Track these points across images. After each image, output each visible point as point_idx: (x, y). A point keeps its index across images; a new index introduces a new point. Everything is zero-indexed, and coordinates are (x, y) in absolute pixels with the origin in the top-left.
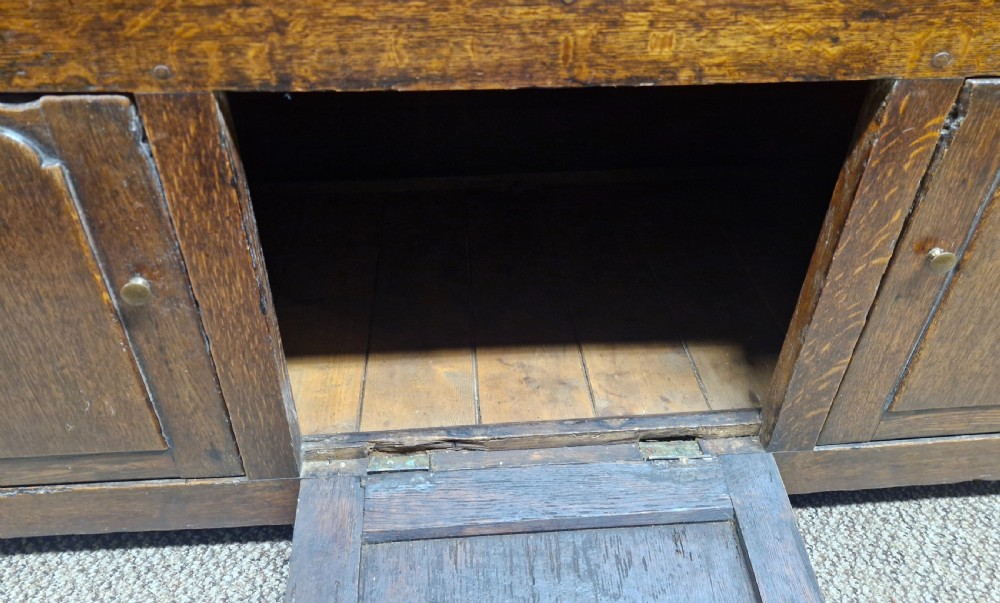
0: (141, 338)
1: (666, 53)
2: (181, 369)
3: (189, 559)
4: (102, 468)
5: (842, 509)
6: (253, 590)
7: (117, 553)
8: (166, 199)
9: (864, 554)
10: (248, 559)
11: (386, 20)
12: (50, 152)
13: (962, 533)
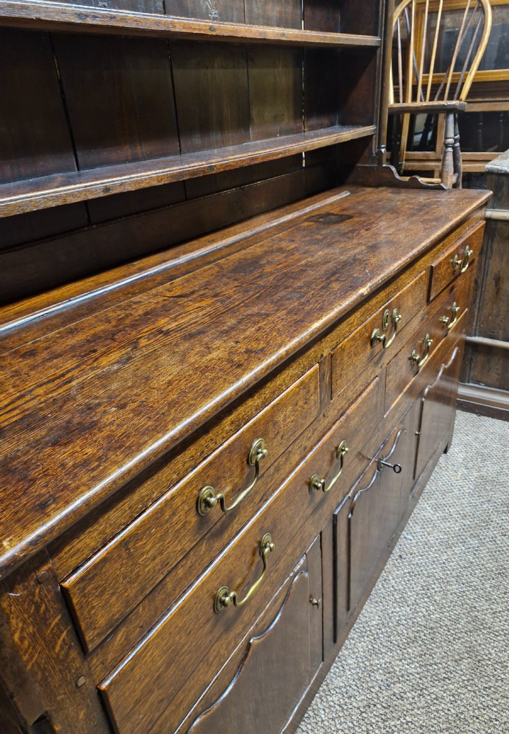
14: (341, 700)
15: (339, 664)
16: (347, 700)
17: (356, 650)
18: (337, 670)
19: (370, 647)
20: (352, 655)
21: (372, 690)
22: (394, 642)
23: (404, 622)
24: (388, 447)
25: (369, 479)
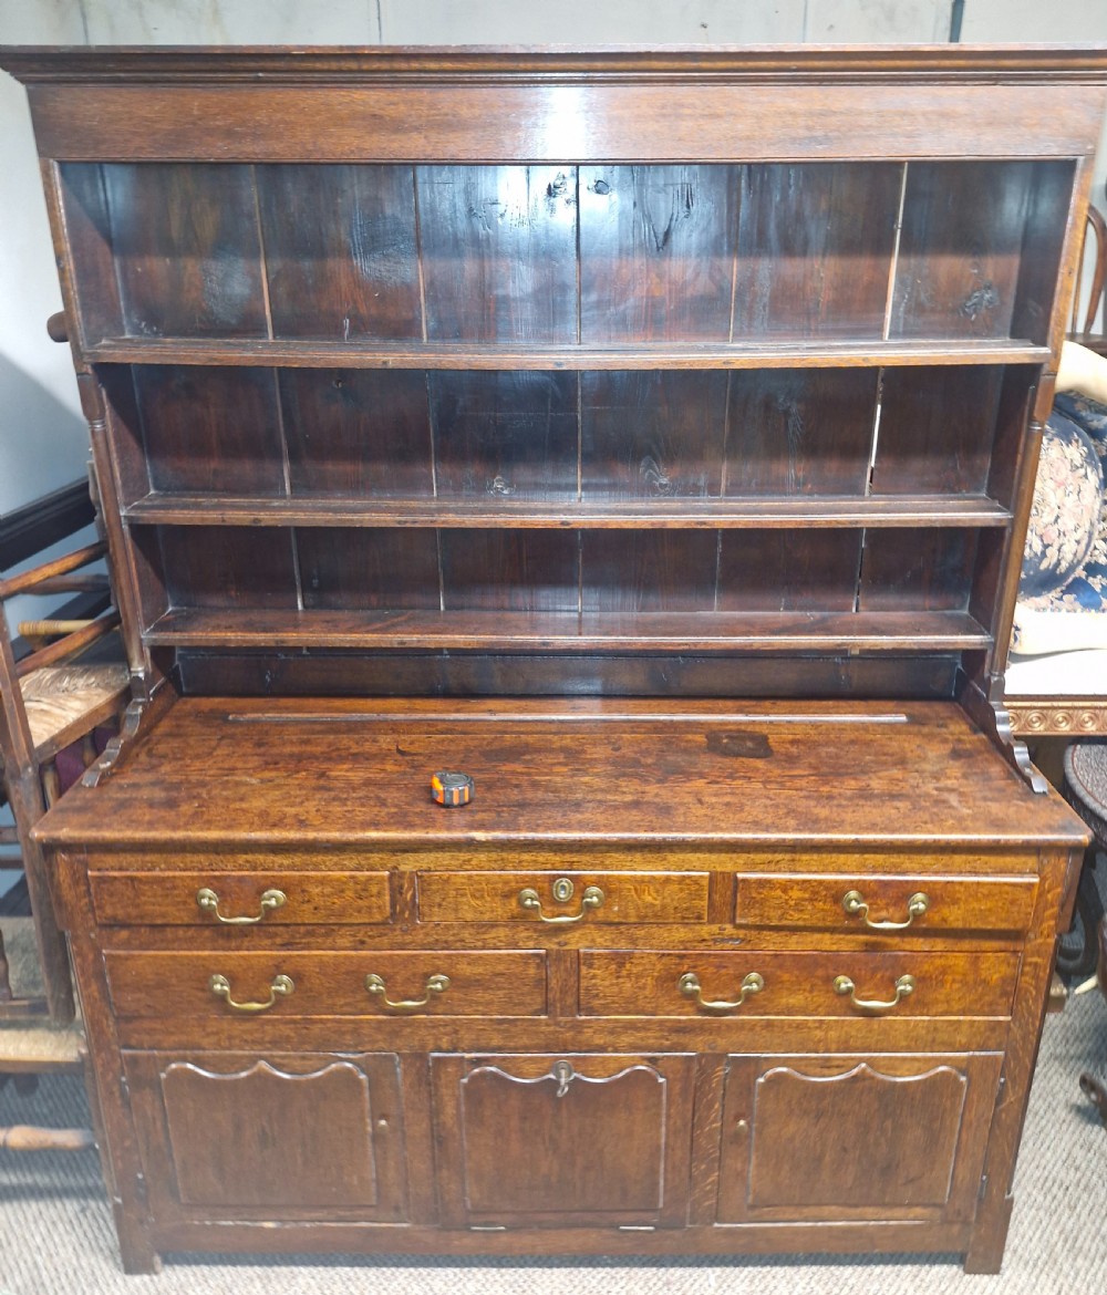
0: (377, 1148)
1: (602, 1042)
2: (391, 1163)
3: (370, 1274)
4: (342, 1213)
5: (750, 1268)
7: (329, 1269)
8: (403, 1089)
10: (401, 1277)
11: (494, 1030)
12: (363, 1071)
15: (461, 1276)
18: (452, 1276)
20: (479, 1284)
24: (592, 1066)
25: (525, 1071)
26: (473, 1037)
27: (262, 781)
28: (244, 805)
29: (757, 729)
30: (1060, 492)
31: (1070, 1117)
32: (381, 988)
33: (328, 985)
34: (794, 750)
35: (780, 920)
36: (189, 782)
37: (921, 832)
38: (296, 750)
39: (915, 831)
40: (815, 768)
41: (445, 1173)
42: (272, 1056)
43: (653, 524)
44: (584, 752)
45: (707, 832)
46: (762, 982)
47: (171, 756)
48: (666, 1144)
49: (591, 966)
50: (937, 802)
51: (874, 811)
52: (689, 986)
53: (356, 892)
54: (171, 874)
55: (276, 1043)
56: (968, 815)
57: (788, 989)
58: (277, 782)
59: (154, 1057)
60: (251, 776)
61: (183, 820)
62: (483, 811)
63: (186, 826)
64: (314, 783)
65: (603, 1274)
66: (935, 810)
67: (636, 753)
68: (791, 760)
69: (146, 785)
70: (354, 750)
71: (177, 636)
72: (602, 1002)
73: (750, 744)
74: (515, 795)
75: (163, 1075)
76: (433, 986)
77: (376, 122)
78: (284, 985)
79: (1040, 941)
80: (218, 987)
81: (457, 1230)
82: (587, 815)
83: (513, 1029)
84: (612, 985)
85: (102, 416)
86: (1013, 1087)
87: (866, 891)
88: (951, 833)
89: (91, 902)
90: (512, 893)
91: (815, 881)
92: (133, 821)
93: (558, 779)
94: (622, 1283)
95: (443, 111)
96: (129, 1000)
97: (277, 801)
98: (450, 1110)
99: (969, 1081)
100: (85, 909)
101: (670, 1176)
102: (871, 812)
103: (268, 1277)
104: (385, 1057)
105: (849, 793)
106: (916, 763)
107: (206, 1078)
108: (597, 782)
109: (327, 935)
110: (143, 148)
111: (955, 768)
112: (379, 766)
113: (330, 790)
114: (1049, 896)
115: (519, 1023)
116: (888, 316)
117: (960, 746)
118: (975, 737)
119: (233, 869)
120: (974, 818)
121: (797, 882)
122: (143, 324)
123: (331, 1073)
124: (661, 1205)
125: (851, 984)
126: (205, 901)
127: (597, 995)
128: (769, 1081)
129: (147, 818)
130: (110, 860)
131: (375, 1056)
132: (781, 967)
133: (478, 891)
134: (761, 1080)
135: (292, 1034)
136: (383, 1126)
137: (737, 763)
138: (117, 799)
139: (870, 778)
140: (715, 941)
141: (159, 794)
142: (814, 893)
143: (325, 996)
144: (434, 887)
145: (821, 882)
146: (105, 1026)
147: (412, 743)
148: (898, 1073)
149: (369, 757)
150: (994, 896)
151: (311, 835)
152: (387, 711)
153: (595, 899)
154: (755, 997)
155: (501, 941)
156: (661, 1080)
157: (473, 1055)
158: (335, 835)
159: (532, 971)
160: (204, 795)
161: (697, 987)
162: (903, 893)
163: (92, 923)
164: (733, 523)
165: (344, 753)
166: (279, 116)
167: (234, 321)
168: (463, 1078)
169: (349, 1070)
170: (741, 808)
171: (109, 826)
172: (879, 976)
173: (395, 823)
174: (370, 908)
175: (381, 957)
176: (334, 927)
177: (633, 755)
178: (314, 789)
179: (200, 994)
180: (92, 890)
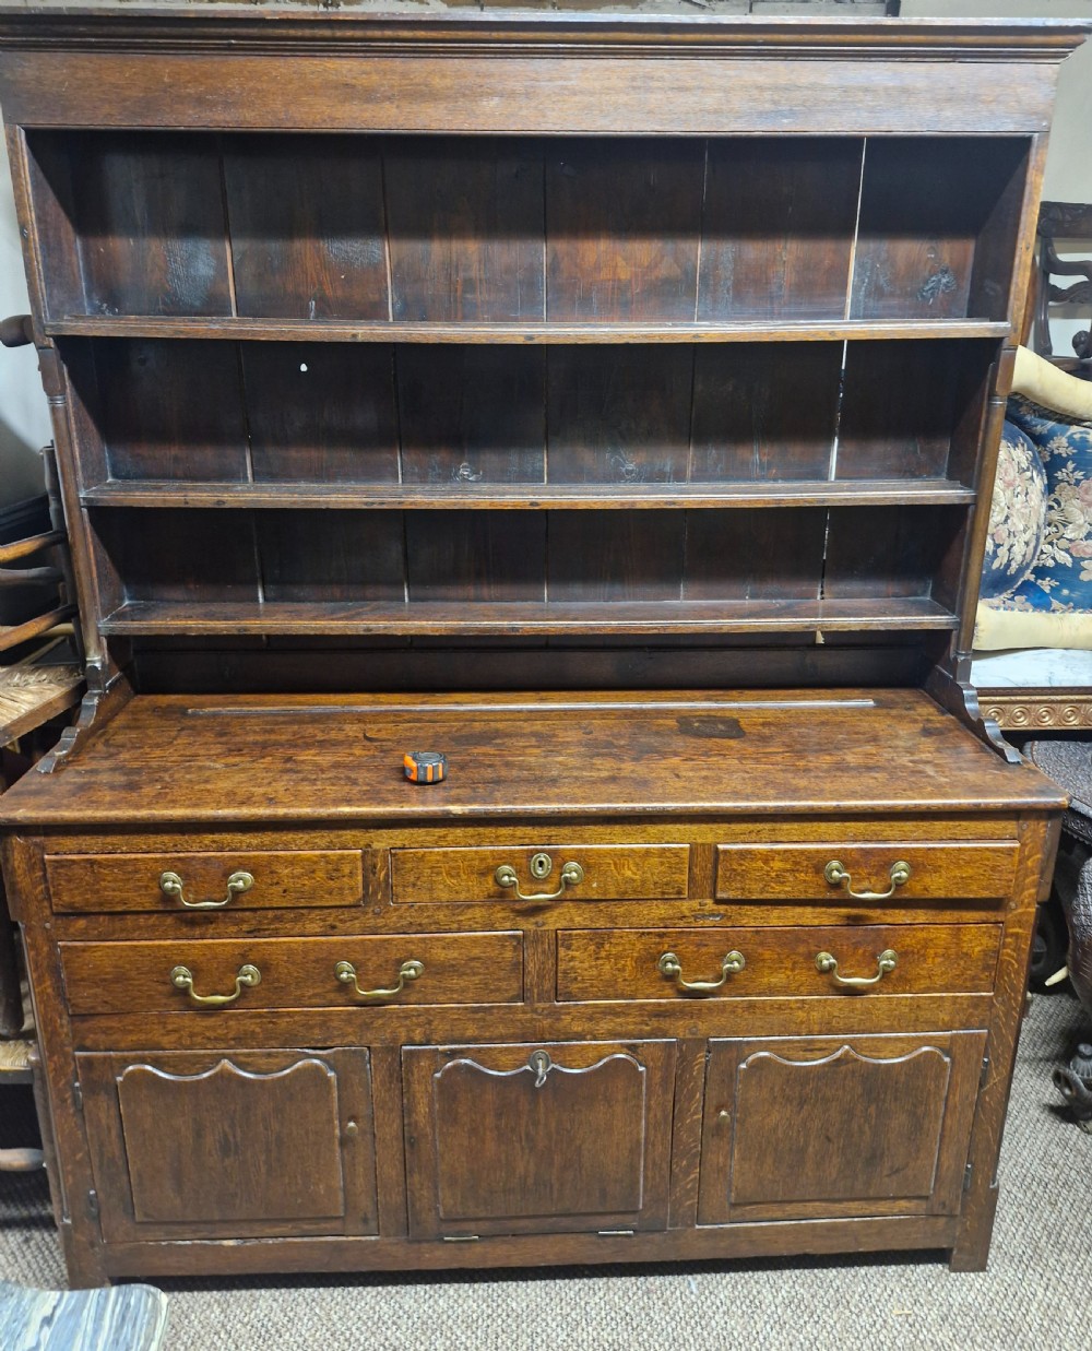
0: (345, 1152)
1: (580, 1029)
2: (360, 1169)
3: (335, 1294)
4: (306, 1227)
5: (732, 1274)
6: (375, 1313)
7: (292, 1290)
9: (738, 1303)
10: (369, 1297)
11: (470, 1019)
12: (332, 1068)
13: (802, 1290)
14: (387, 1316)
15: (432, 1293)
16: (390, 1322)
17: (460, 1301)
18: (422, 1293)
19: (475, 1316)
20: (451, 1300)
21: (418, 1343)
22: (500, 1341)
23: (539, 1341)
24: (570, 1055)
25: (501, 1063)
26: (448, 1027)
27: (227, 765)
28: (209, 787)
29: (727, 714)
30: (1009, 493)
31: (1043, 1116)
32: (353, 975)
33: (295, 974)
34: (766, 731)
35: (761, 893)
36: (150, 768)
37: (902, 798)
38: (259, 738)
39: (895, 797)
40: (788, 746)
41: (416, 1178)
42: (236, 1054)
43: (622, 504)
44: (554, 736)
45: (687, 801)
46: (743, 961)
47: (129, 745)
48: (646, 1139)
49: (569, 948)
50: (914, 772)
51: (853, 781)
52: (670, 966)
53: (327, 872)
54: (133, 856)
55: (240, 1040)
56: (947, 783)
57: (770, 968)
58: (242, 766)
59: (110, 1057)
60: (215, 761)
61: (146, 800)
62: (458, 788)
63: (149, 805)
64: (281, 766)
65: (581, 1285)
66: (913, 779)
67: (608, 736)
68: (764, 739)
69: (104, 771)
70: (320, 737)
71: (136, 624)
72: (580, 985)
73: (721, 727)
74: (489, 774)
75: (120, 1079)
76: (406, 972)
77: (348, 91)
78: (250, 974)
79: (1020, 911)
80: (181, 979)
81: (428, 1241)
82: (565, 789)
83: (488, 1018)
84: (591, 967)
85: (63, 393)
86: (997, 1068)
87: (847, 861)
88: (931, 798)
89: (47, 889)
90: (488, 870)
91: (797, 850)
92: (92, 802)
93: (532, 759)
94: (601, 1294)
95: (417, 81)
96: (85, 997)
97: (242, 782)
98: (423, 1109)
99: (953, 1061)
100: (40, 897)
101: (650, 1174)
102: (848, 782)
103: (227, 1301)
104: (355, 1051)
105: (825, 766)
106: (888, 740)
107: (167, 1080)
108: (572, 761)
109: (295, 920)
110: (112, 115)
111: (928, 744)
112: (347, 751)
113: (298, 772)
114: (1029, 863)
115: (495, 1011)
116: (849, 301)
117: (930, 725)
118: (944, 718)
119: (199, 849)
120: (952, 785)
121: (778, 852)
122: (105, 305)
123: (298, 1070)
124: (641, 1207)
125: (833, 961)
126: (169, 885)
127: (576, 979)
128: (751, 1067)
129: (108, 799)
130: (69, 842)
131: (344, 1051)
132: (762, 944)
133: (454, 868)
134: (743, 1066)
135: (258, 1030)
136: (351, 1128)
137: (710, 743)
138: (75, 783)
139: (845, 754)
140: (696, 917)
141: (120, 779)
142: (796, 863)
143: (293, 986)
144: (409, 866)
145: (802, 852)
146: (58, 1025)
147: (379, 731)
148: (882, 1055)
149: (335, 743)
150: (975, 863)
151: (281, 811)
152: (350, 704)
153: (574, 875)
154: (736, 976)
155: (477, 923)
156: (641, 1069)
157: (447, 1047)
158: (305, 811)
159: (508, 954)
160: (167, 779)
161: (677, 967)
162: (886, 861)
163: (47, 912)
164: (702, 502)
165: (308, 740)
166: (251, 84)
167: (197, 303)
168: (437, 1072)
169: (317, 1067)
170: (719, 781)
171: (68, 807)
172: (861, 951)
173: (368, 799)
174: (340, 889)
175: (353, 942)
176: (302, 911)
177: (605, 738)
178: (281, 772)
179: (160, 988)
180: (49, 875)
